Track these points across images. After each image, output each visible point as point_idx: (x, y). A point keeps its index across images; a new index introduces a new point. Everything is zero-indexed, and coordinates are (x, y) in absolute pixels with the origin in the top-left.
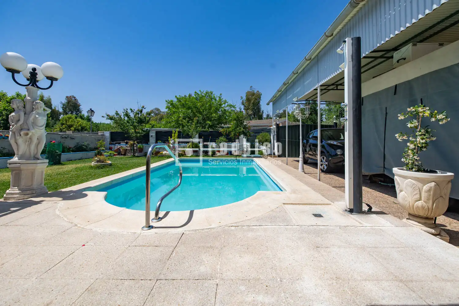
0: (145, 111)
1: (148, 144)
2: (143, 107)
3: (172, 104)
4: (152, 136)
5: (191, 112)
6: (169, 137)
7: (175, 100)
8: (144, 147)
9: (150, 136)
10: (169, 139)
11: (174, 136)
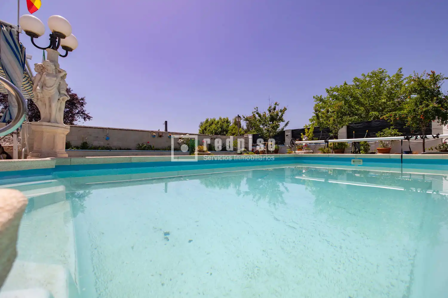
0: (278, 108)
1: (284, 144)
2: (276, 104)
3: (321, 100)
4: (287, 135)
5: (345, 104)
6: (302, 134)
7: (325, 96)
8: (280, 148)
9: (285, 135)
10: (302, 137)
11: (308, 132)
